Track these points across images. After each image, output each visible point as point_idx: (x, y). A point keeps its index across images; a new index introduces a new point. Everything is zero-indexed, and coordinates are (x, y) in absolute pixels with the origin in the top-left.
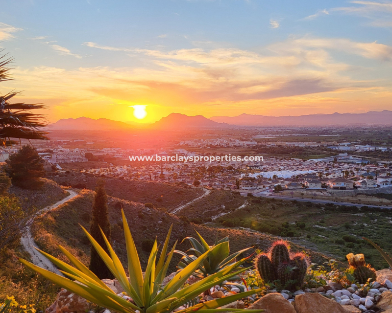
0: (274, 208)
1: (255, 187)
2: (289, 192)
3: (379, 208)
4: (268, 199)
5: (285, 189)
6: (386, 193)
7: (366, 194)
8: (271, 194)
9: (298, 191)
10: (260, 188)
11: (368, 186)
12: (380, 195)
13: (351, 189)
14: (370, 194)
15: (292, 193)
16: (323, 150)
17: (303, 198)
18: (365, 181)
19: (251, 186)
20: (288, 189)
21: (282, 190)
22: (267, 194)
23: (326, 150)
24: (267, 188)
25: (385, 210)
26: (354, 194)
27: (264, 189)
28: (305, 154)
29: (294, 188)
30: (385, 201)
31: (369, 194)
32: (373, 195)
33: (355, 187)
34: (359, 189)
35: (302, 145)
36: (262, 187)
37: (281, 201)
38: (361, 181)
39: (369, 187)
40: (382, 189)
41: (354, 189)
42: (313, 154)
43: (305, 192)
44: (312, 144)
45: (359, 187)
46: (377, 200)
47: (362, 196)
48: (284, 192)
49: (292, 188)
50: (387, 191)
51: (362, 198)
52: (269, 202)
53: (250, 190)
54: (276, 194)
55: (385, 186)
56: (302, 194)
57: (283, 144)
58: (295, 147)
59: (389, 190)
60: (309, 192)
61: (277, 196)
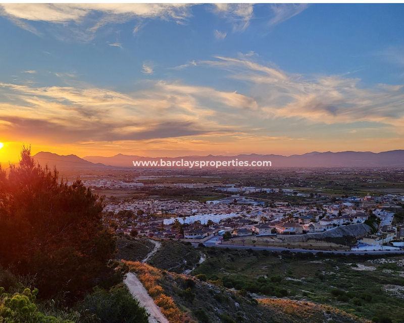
0: (232, 260)
1: (200, 235)
2: (240, 239)
3: (333, 253)
4: (221, 249)
5: (235, 236)
6: (332, 237)
7: (316, 239)
8: (220, 242)
9: (248, 238)
10: (206, 236)
11: (315, 230)
12: (328, 239)
13: (301, 234)
14: (319, 238)
15: (243, 241)
16: (213, 191)
17: (255, 246)
18: (311, 224)
19: (195, 235)
20: (238, 237)
21: (232, 238)
22: (216, 242)
23: (217, 191)
24: (212, 235)
25: (339, 256)
26: (304, 239)
27: (210, 237)
28: (198, 196)
29: (244, 234)
30: (333, 245)
31: (318, 239)
32: (321, 240)
33: (304, 232)
34: (308, 234)
35: (191, 186)
36: (206, 234)
37: (236, 250)
38: (308, 225)
39: (316, 231)
40: (328, 232)
41: (303, 234)
42: (205, 196)
43: (256, 239)
44: (201, 186)
45: (308, 232)
46: (325, 244)
47: (313, 241)
48: (235, 239)
49: (242, 234)
50: (332, 234)
51: (312, 243)
52: (223, 253)
53: (197, 238)
54: (226, 242)
55: (330, 229)
56: (254, 242)
57: (171, 185)
58: (185, 189)
59: (333, 233)
60: (260, 239)
61: (228, 244)
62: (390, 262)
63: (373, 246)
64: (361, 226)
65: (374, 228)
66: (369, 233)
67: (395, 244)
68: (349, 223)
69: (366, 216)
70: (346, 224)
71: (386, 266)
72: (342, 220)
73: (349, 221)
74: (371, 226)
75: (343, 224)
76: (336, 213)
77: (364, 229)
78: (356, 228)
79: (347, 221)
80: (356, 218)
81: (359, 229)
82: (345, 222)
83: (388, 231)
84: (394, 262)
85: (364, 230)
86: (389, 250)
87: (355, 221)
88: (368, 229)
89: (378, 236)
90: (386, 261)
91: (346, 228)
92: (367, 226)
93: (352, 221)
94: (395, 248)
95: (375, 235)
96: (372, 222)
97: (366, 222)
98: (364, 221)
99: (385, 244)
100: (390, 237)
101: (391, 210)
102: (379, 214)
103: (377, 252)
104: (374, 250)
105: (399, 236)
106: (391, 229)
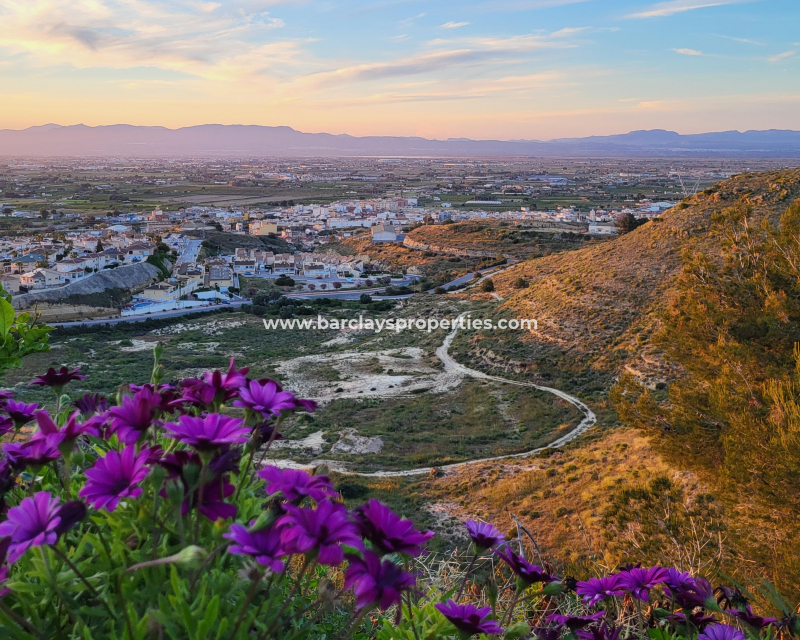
3: (84, 326)
6: (83, 293)
7: (48, 301)
11: (48, 283)
12: (75, 299)
13: (16, 294)
14: (56, 299)
18: (39, 273)
25: (98, 329)
26: (24, 304)
30: (85, 309)
31: (53, 300)
32: (59, 301)
33: (23, 289)
34: (32, 292)
38: (31, 274)
39: (50, 286)
40: (74, 286)
41: (21, 293)
45: (32, 288)
46: (69, 310)
47: (42, 305)
50: (83, 288)
51: (44, 311)
55: (77, 279)
59: (86, 286)
62: (191, 329)
63: (162, 302)
64: (141, 269)
65: (163, 269)
66: (155, 280)
67: (201, 295)
68: (116, 265)
69: (149, 248)
70: (111, 267)
71: (183, 337)
72: (103, 258)
73: (118, 261)
74: (159, 266)
75: (106, 267)
76: (92, 246)
77: (147, 273)
78: (130, 271)
79: (113, 260)
80: (131, 253)
81: (136, 274)
82: (109, 263)
83: (190, 273)
84: (198, 327)
85: (147, 276)
86: (191, 307)
87: (128, 258)
88: (153, 271)
89: (171, 283)
90: (185, 329)
91: (112, 274)
92: (152, 266)
93: (123, 259)
94: (200, 303)
95: (166, 282)
96: (162, 258)
97: (151, 260)
98: (146, 258)
99: (184, 298)
100: (192, 284)
101: (197, 234)
102: (176, 244)
103: (169, 313)
104: (164, 310)
105: (208, 279)
106: (194, 269)
